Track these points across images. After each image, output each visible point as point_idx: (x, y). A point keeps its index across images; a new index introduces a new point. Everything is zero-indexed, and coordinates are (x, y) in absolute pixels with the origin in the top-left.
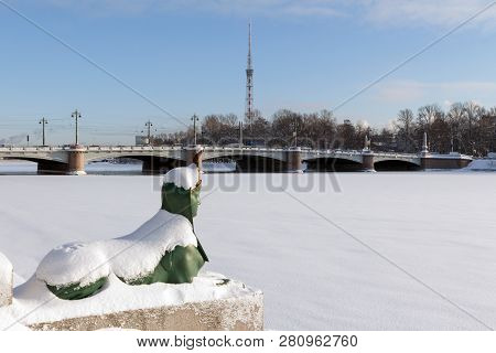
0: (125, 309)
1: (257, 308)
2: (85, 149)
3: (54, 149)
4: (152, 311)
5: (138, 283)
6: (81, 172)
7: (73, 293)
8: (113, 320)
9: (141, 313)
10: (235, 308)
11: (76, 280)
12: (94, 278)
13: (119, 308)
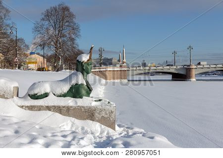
0: (53, 105)
1: (112, 112)
2: (195, 67)
3: (178, 67)
4: (64, 107)
5: (60, 96)
6: (193, 79)
7: (35, 97)
8: (48, 108)
9: (59, 107)
10: (101, 110)
11: (36, 93)
12: (43, 93)
13: (51, 104)
